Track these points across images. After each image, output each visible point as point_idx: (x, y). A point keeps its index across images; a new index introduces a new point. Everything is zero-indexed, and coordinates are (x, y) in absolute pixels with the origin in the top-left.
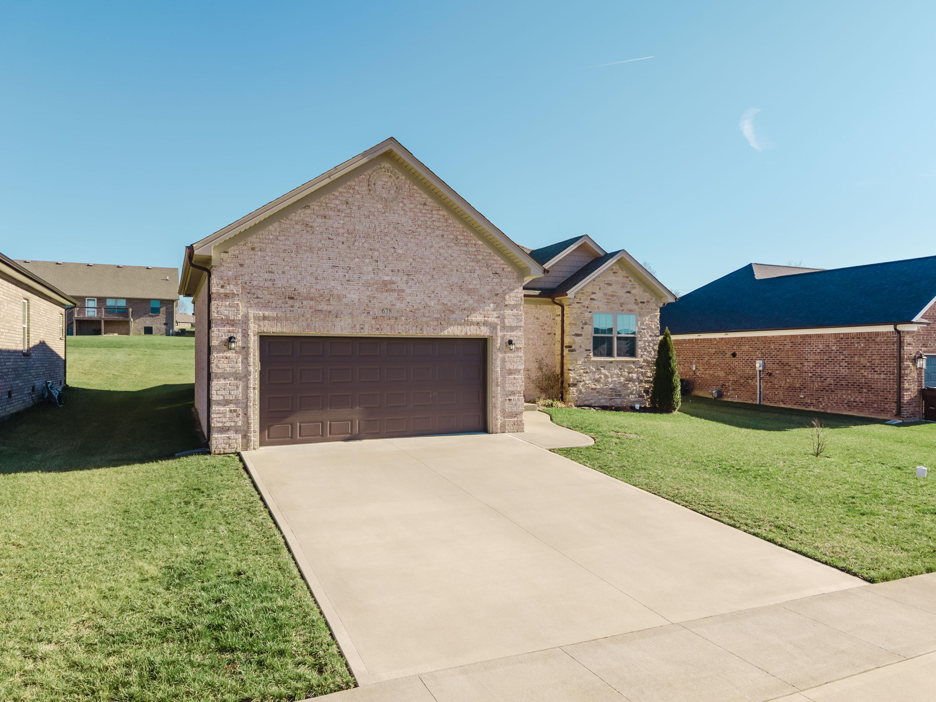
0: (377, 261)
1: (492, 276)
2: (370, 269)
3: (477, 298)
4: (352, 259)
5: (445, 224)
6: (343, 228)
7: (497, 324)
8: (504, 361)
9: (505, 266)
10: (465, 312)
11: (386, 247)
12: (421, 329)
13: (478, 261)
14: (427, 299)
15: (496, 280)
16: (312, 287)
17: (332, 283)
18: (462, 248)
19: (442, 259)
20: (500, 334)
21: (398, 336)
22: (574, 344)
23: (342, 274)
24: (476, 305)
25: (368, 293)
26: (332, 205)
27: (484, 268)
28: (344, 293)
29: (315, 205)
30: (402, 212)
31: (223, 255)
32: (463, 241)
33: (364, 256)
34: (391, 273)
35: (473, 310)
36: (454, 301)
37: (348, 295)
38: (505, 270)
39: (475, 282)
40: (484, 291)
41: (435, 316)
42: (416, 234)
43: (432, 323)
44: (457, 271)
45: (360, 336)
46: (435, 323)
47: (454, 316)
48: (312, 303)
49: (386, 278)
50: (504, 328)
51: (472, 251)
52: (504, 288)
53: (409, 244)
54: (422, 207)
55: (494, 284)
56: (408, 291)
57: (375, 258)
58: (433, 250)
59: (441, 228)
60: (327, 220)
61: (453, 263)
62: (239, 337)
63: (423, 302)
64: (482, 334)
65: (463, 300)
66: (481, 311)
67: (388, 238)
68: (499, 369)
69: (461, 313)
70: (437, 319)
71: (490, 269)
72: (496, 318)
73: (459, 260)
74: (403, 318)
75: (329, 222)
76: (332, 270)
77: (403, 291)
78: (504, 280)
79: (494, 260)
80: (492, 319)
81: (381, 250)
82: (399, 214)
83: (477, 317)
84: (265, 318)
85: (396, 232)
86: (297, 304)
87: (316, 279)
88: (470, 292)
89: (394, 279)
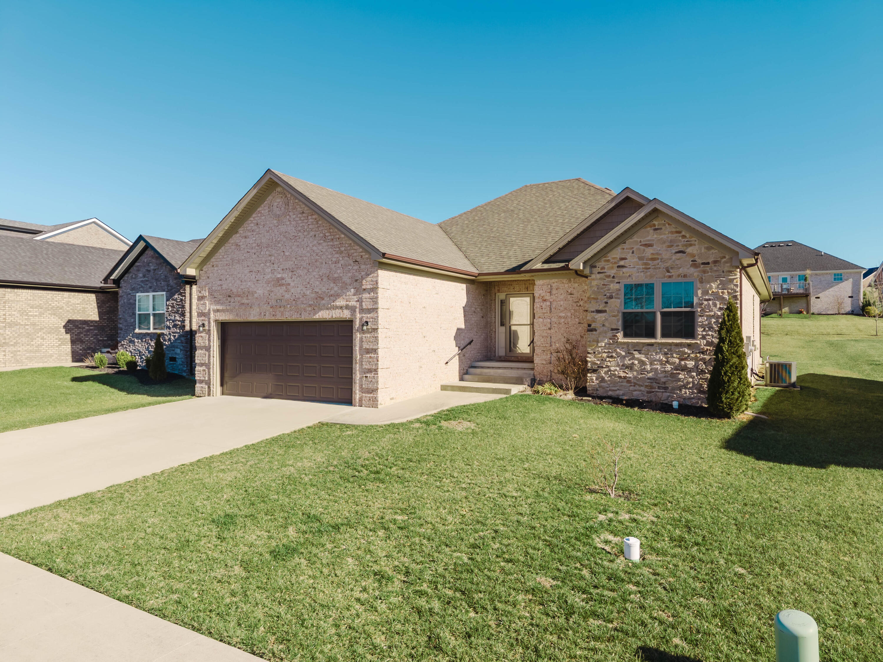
0: (273, 264)
1: (352, 264)
2: (270, 270)
3: (340, 285)
4: (259, 264)
5: (317, 226)
6: (255, 243)
7: (356, 307)
8: (361, 341)
9: (364, 254)
10: (331, 298)
11: (279, 252)
12: (301, 314)
13: (341, 252)
14: (304, 289)
15: (355, 268)
16: (239, 288)
17: (249, 284)
18: (329, 243)
19: (315, 255)
20: (358, 316)
21: (285, 320)
22: (594, 322)
23: (254, 276)
24: (340, 291)
25: (268, 289)
26: (249, 228)
27: (346, 258)
28: (255, 290)
29: (241, 230)
30: (288, 223)
31: (201, 272)
32: (329, 237)
33: (266, 261)
34: (281, 272)
35: (337, 296)
36: (324, 289)
37: (257, 291)
38: (363, 257)
39: (339, 271)
40: (346, 279)
41: (311, 303)
42: (297, 238)
43: (307, 309)
44: (326, 263)
45: (263, 321)
46: (310, 309)
47: (324, 302)
48: (239, 299)
49: (279, 276)
50: (362, 310)
51: (337, 245)
52: (363, 273)
53: (293, 247)
54: (300, 215)
55: (354, 271)
56: (292, 284)
57: (272, 262)
58: (308, 249)
59: (314, 230)
60: (247, 240)
61: (322, 257)
62: (206, 323)
63: (302, 292)
64: (345, 316)
65: (330, 287)
66: (344, 296)
67: (280, 245)
68: (357, 348)
69: (328, 299)
70: (310, 306)
71: (351, 258)
72: (356, 301)
73: (327, 254)
74: (289, 306)
75: (248, 240)
76: (249, 274)
77: (289, 284)
78: (363, 267)
79: (354, 249)
80: (353, 303)
81: (276, 255)
82: (287, 225)
83: (340, 302)
84: (218, 311)
85: (285, 239)
86: (232, 300)
87: (241, 282)
88: (335, 281)
89: (283, 276)
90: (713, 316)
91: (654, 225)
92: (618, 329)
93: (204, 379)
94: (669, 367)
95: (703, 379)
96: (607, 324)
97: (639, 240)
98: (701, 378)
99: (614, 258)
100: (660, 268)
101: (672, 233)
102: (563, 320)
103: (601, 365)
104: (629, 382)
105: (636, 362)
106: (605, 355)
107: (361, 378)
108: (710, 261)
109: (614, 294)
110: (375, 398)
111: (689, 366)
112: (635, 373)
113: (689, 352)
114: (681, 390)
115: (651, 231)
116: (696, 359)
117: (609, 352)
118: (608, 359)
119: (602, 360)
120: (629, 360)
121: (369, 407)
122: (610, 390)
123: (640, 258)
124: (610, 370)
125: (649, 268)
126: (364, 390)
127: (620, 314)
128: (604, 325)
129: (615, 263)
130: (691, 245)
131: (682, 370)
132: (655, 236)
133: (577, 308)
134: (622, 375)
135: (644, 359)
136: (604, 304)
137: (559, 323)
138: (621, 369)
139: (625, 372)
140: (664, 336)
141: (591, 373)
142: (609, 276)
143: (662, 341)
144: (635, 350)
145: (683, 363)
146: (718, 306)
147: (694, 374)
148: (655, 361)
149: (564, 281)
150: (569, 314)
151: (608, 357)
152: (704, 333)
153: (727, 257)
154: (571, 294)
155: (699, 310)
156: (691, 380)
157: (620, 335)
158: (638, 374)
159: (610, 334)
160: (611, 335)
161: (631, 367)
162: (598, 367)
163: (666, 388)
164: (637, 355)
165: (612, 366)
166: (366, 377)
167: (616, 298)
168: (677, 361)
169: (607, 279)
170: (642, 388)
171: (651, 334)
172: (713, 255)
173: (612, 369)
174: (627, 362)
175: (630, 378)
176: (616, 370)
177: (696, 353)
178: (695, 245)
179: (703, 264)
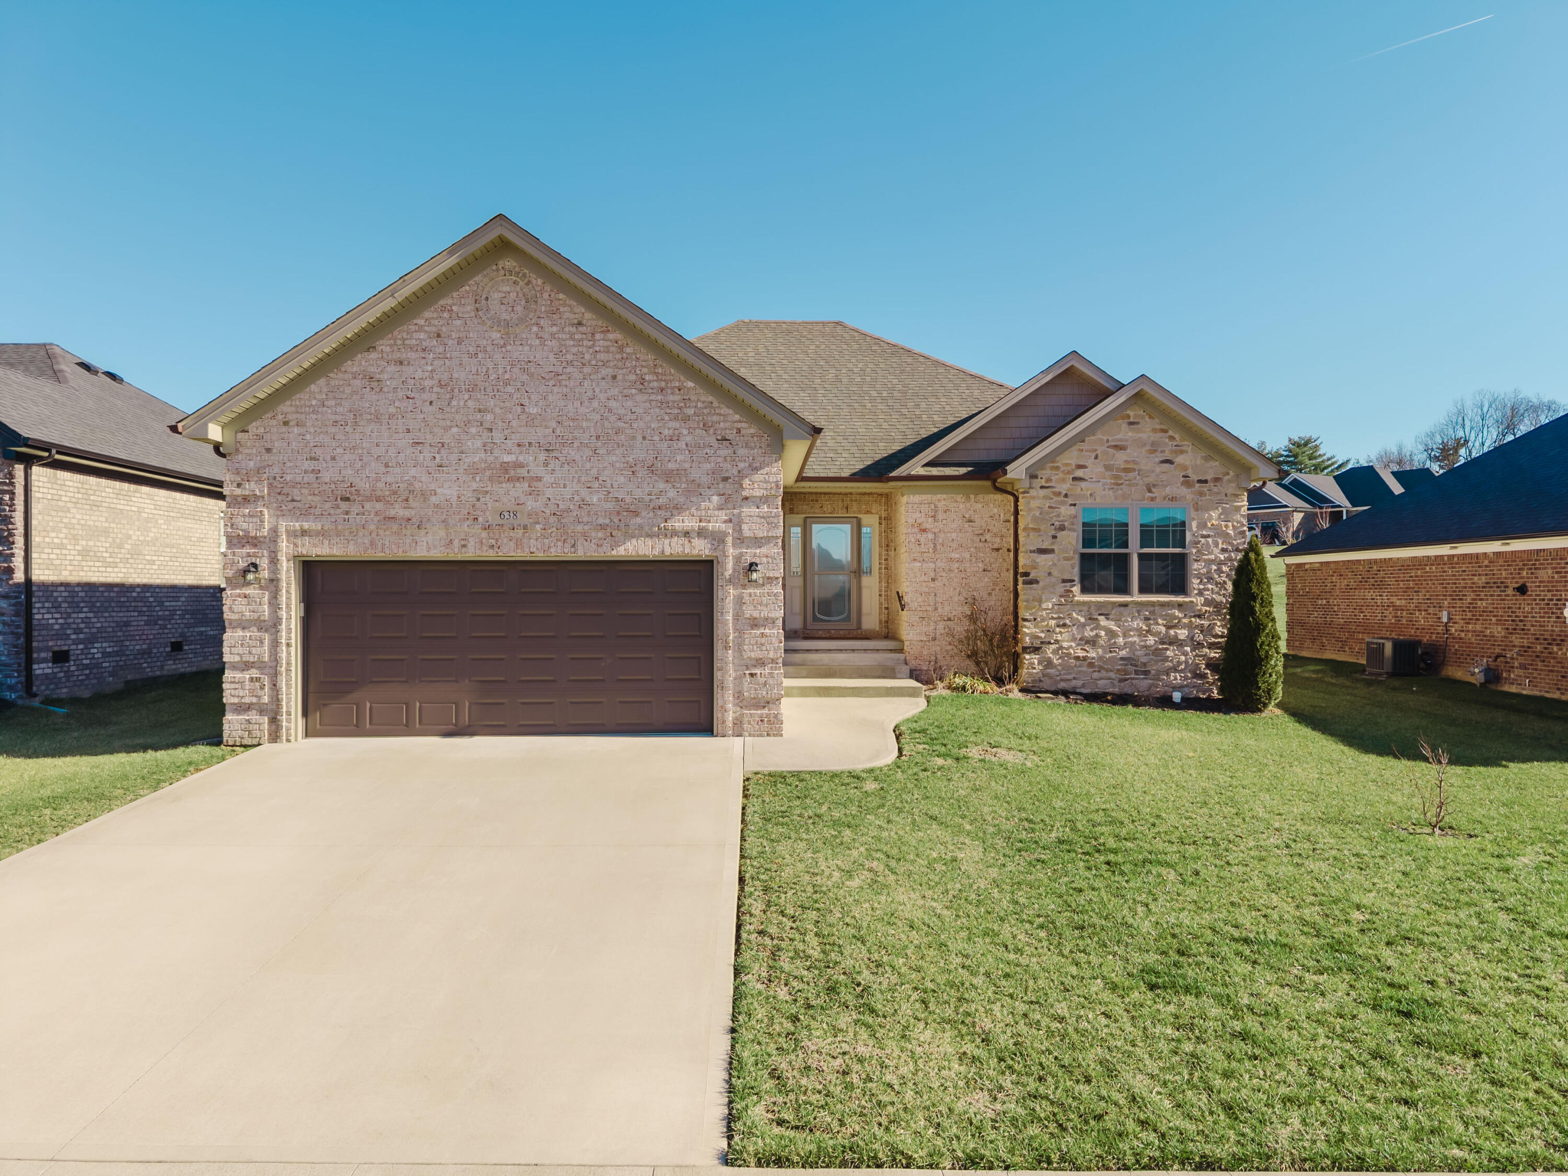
0: (491, 430)
1: (715, 444)
2: (479, 444)
3: (683, 486)
4: (447, 429)
5: (618, 356)
6: (432, 378)
7: (726, 534)
8: (740, 602)
9: (743, 425)
10: (659, 512)
11: (507, 404)
12: (573, 546)
13: (686, 419)
14: (584, 493)
15: (723, 452)
16: (378, 480)
17: (413, 472)
18: (653, 397)
19: (613, 418)
20: (731, 551)
21: (528, 559)
22: (1035, 568)
23: (428, 456)
24: (682, 500)
25: (474, 485)
26: (414, 342)
27: (698, 431)
28: (433, 487)
29: (384, 345)
30: (537, 342)
31: (240, 435)
32: (655, 384)
33: (467, 423)
34: (516, 449)
35: (678, 509)
36: (638, 493)
37: (439, 491)
38: (743, 432)
39: (679, 458)
40: (700, 473)
41: (601, 521)
42: (563, 377)
43: (593, 534)
44: (644, 438)
45: (459, 557)
46: (600, 535)
47: (638, 520)
48: (379, 506)
49: (507, 458)
50: (740, 540)
51: (674, 402)
52: (741, 465)
53: (550, 398)
54: (573, 329)
55: (720, 460)
56: (548, 479)
57: (487, 425)
58: (595, 404)
59: (611, 364)
60: (404, 368)
61: (635, 425)
62: (264, 563)
63: (576, 498)
64: (695, 552)
65: (656, 490)
66: (693, 510)
67: (510, 389)
68: (730, 617)
69: (651, 514)
70: (603, 527)
71: (711, 431)
72: (725, 522)
73: (649, 418)
74: (538, 527)
75: (408, 370)
76: (412, 450)
77: (539, 479)
78: (742, 452)
79: (720, 414)
80: (717, 524)
81: (498, 410)
82: (531, 346)
83: (682, 522)
84: (304, 533)
85: (525, 377)
86: (355, 508)
87: (387, 466)
88: (669, 477)
89: (521, 458)
90: (1212, 562)
91: (1129, 417)
92: (1073, 581)
93: (254, 700)
94: (1151, 640)
95: (1201, 656)
96: (1055, 573)
97: (1105, 438)
98: (1197, 655)
99: (1067, 465)
100: (1137, 485)
101: (1154, 430)
102: (956, 565)
103: (1047, 640)
104: (1091, 665)
105: (1103, 633)
106: (1053, 623)
107: (739, 679)
108: (1209, 478)
109: (1066, 524)
110: (776, 716)
111: (1181, 637)
112: (1100, 651)
113: (1180, 615)
114: (1168, 675)
115: (1125, 426)
116: (1190, 626)
117: (1059, 618)
118: (1058, 630)
119: (1049, 631)
120: (1092, 630)
121: (761, 736)
122: (1062, 680)
123: (1108, 468)
124: (1061, 648)
125: (1122, 484)
126: (745, 703)
127: (1077, 557)
128: (1050, 574)
129: (1069, 473)
130: (1182, 452)
131: (1171, 644)
132: (1130, 434)
133: (981, 544)
134: (1081, 655)
135: (1115, 628)
136: (1051, 540)
137: (950, 570)
138: (1078, 645)
139: (1085, 650)
140: (1143, 590)
141: (1029, 653)
142: (1059, 494)
143: (1143, 599)
144: (1100, 615)
145: (1172, 632)
146: (1220, 546)
147: (1188, 649)
148: (1131, 630)
149: (959, 498)
150: (967, 555)
151: (1058, 626)
152: (1201, 587)
153: (1232, 473)
154: (970, 521)
155: (1194, 551)
156: (1183, 658)
157: (1076, 589)
158: (1105, 652)
159: (1061, 588)
160: (1062, 590)
161: (1093, 642)
162: (1042, 643)
163: (1146, 673)
164: (1103, 622)
165: (1063, 641)
166: (752, 675)
167: (1070, 530)
168: (1163, 629)
169: (1055, 498)
170: (1112, 675)
171: (1124, 589)
172: (1213, 468)
173: (1065, 644)
174: (1089, 633)
175: (1093, 658)
176: (1071, 647)
177: (1191, 617)
178: (1187, 452)
179: (1199, 481)
